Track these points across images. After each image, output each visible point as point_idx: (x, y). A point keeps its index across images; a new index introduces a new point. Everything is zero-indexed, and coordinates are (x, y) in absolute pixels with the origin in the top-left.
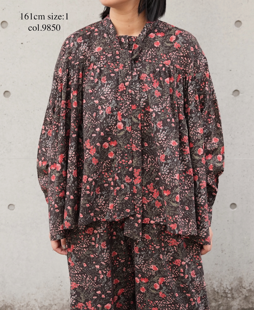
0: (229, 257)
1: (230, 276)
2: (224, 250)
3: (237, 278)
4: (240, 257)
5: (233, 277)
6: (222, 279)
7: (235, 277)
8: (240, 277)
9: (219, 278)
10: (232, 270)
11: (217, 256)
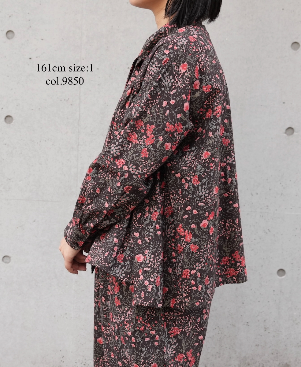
0: (274, 336)
1: (273, 361)
2: (268, 328)
3: (282, 364)
4: (288, 338)
5: (277, 363)
6: (263, 365)
7: (280, 364)
8: (286, 363)
9: (260, 364)
10: (277, 353)
11: (259, 335)
